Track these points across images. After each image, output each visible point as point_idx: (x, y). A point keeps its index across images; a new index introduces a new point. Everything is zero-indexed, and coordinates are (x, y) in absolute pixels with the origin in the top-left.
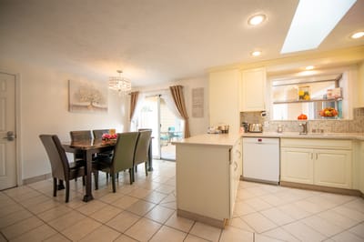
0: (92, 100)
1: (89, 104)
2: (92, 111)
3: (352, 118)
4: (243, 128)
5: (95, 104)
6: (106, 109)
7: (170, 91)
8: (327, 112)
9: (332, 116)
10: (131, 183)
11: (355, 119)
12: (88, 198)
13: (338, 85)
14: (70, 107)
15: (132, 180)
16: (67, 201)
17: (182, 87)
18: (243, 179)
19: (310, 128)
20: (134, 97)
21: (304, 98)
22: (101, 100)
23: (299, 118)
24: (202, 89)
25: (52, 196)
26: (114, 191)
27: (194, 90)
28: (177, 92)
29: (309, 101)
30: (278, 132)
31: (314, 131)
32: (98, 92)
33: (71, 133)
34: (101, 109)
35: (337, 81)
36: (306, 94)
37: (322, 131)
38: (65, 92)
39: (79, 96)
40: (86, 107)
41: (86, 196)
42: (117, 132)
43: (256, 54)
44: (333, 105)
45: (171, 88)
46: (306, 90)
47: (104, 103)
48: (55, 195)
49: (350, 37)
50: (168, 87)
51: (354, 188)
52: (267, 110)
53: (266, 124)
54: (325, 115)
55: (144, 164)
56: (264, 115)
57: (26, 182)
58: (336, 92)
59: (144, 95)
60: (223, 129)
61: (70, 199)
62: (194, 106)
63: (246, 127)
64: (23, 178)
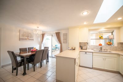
0: (28, 37)
1: (27, 38)
2: (28, 40)
3: (117, 46)
4: (80, 48)
5: (29, 38)
6: (33, 40)
7: (55, 34)
8: (109, 43)
9: (110, 44)
10: (41, 68)
11: (118, 46)
12: (24, 74)
13: (112, 34)
14: (20, 39)
15: (41, 66)
16: (17, 75)
17: (60, 33)
18: (80, 66)
19: (103, 49)
20: (43, 35)
21: (101, 38)
22: (31, 36)
23: (99, 45)
24: (66, 34)
25: (11, 73)
26: (34, 71)
27: (64, 34)
28: (58, 34)
29: (103, 39)
30: (92, 49)
31: (104, 50)
32: (30, 34)
33: (20, 49)
34: (31, 39)
35: (112, 33)
36: (102, 37)
37: (107, 50)
38: (18, 34)
39: (23, 35)
40: (26, 39)
41: (24, 73)
42: (36, 49)
43: (85, 23)
44: (110, 41)
45: (56, 33)
46: (102, 35)
47: (32, 37)
48: (13, 72)
49: (117, 19)
50: (55, 33)
51: (118, 71)
52: (88, 42)
53: (88, 47)
54: (108, 44)
55: (46, 60)
56: (87, 44)
57: (3, 67)
58: (112, 37)
59: (47, 35)
60: (73, 48)
61: (18, 74)
62: (64, 39)
63: (81, 48)
64: (2, 65)
